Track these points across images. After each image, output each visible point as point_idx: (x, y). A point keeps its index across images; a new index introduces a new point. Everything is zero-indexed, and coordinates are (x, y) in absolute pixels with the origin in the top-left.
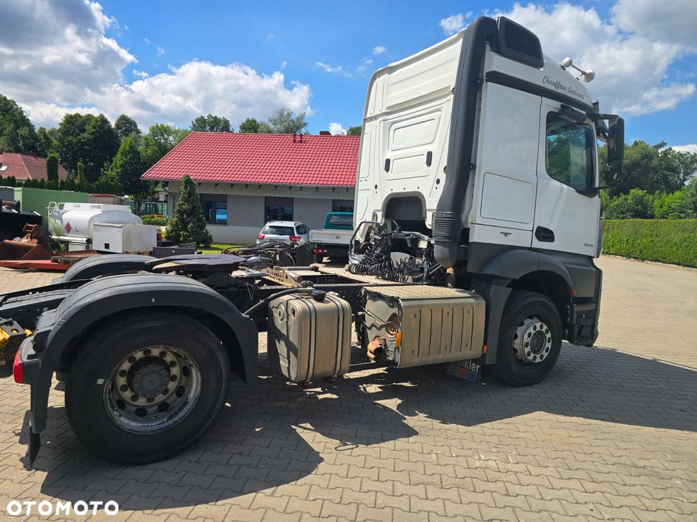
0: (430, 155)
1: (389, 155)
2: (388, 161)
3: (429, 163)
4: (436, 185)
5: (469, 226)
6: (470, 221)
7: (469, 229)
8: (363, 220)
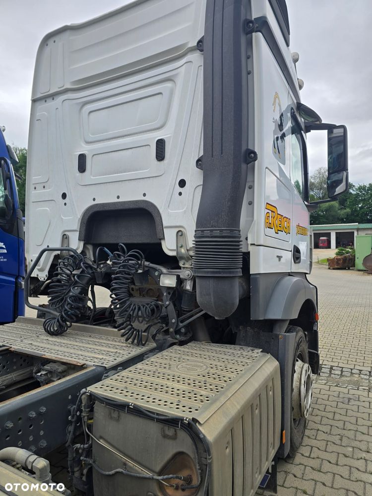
0: (161, 144)
1: (84, 149)
2: (82, 158)
3: (160, 156)
4: (178, 189)
5: (251, 249)
6: (250, 241)
7: (249, 253)
8: (45, 247)
